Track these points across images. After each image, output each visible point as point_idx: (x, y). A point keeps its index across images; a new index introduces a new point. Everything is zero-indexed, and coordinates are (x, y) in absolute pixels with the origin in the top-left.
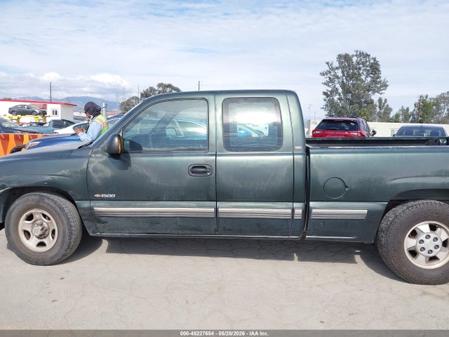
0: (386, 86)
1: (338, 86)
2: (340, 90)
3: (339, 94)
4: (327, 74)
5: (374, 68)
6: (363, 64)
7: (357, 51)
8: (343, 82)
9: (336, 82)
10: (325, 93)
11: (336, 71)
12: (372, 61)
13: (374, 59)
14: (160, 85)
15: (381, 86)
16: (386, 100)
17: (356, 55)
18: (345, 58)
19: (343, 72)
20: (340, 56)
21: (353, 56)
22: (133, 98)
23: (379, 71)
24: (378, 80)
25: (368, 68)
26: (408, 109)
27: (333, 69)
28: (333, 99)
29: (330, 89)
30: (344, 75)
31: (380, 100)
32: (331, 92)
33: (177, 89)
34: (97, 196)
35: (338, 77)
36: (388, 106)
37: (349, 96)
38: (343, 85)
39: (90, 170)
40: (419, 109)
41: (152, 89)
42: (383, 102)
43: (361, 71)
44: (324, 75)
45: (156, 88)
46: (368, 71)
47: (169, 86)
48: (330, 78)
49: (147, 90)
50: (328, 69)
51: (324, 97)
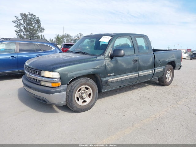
0: (44, 30)
1: (22, 28)
2: (24, 30)
3: (23, 32)
4: (16, 22)
5: (38, 22)
6: (33, 19)
7: (30, 13)
8: (24, 26)
9: (21, 26)
10: (16, 31)
11: (20, 21)
12: (37, 19)
13: (38, 18)
15: (42, 30)
16: (44, 36)
17: (29, 15)
18: (24, 16)
19: (24, 22)
20: (21, 14)
21: (28, 15)
23: (40, 23)
24: (40, 27)
25: (35, 21)
26: (52, 40)
27: (19, 20)
28: (21, 34)
29: (18, 29)
30: (24, 23)
31: (41, 36)
32: (19, 31)
34: (108, 75)
35: (21, 24)
36: (45, 38)
37: (28, 33)
38: (25, 28)
39: (106, 65)
40: (56, 40)
42: (43, 36)
43: (32, 22)
44: (14, 22)
46: (36, 22)
48: (18, 24)
50: (16, 19)
51: (16, 33)
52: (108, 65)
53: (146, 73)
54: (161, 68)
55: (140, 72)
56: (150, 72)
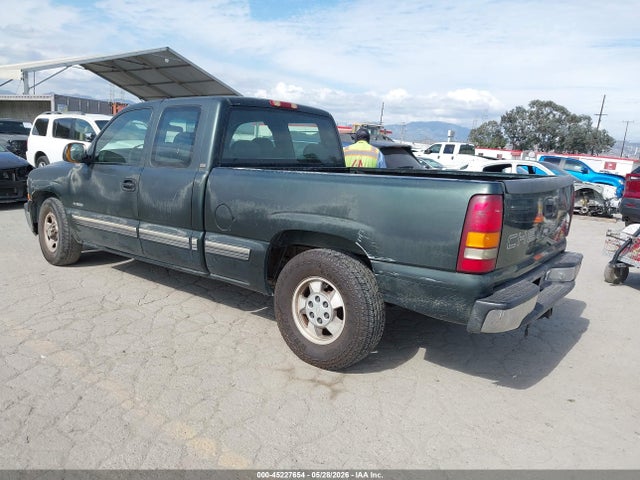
14: (533, 104)
22: (490, 123)
33: (563, 110)
34: (74, 204)
41: (520, 110)
45: (527, 108)
47: (549, 104)
49: (512, 111)
52: (74, 180)
53: (161, 234)
54: (243, 245)
55: (146, 225)
56: (179, 238)
